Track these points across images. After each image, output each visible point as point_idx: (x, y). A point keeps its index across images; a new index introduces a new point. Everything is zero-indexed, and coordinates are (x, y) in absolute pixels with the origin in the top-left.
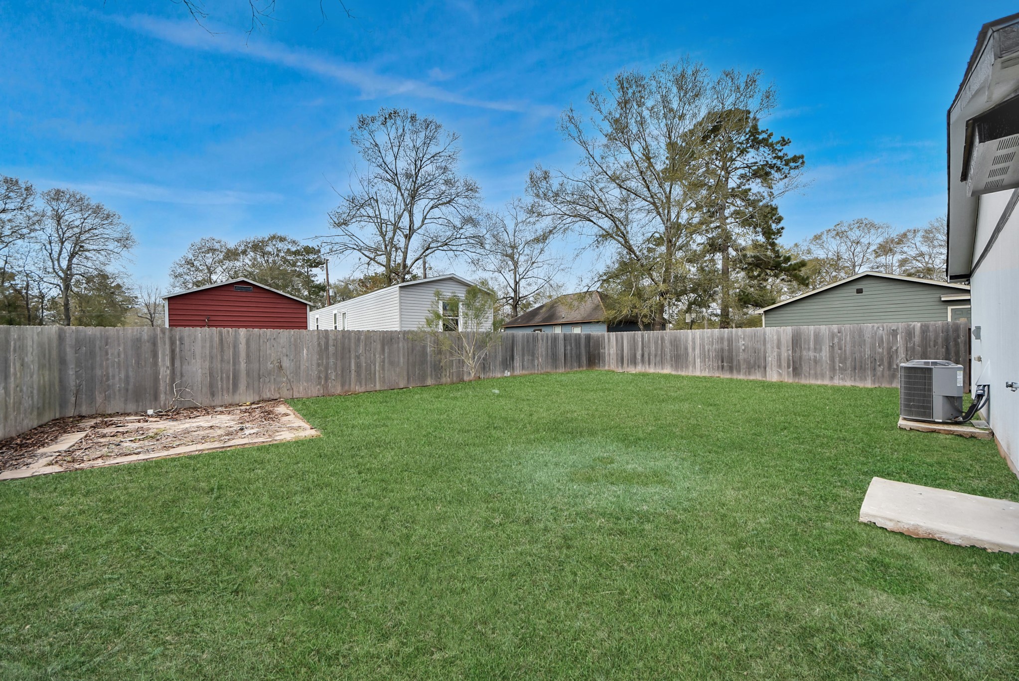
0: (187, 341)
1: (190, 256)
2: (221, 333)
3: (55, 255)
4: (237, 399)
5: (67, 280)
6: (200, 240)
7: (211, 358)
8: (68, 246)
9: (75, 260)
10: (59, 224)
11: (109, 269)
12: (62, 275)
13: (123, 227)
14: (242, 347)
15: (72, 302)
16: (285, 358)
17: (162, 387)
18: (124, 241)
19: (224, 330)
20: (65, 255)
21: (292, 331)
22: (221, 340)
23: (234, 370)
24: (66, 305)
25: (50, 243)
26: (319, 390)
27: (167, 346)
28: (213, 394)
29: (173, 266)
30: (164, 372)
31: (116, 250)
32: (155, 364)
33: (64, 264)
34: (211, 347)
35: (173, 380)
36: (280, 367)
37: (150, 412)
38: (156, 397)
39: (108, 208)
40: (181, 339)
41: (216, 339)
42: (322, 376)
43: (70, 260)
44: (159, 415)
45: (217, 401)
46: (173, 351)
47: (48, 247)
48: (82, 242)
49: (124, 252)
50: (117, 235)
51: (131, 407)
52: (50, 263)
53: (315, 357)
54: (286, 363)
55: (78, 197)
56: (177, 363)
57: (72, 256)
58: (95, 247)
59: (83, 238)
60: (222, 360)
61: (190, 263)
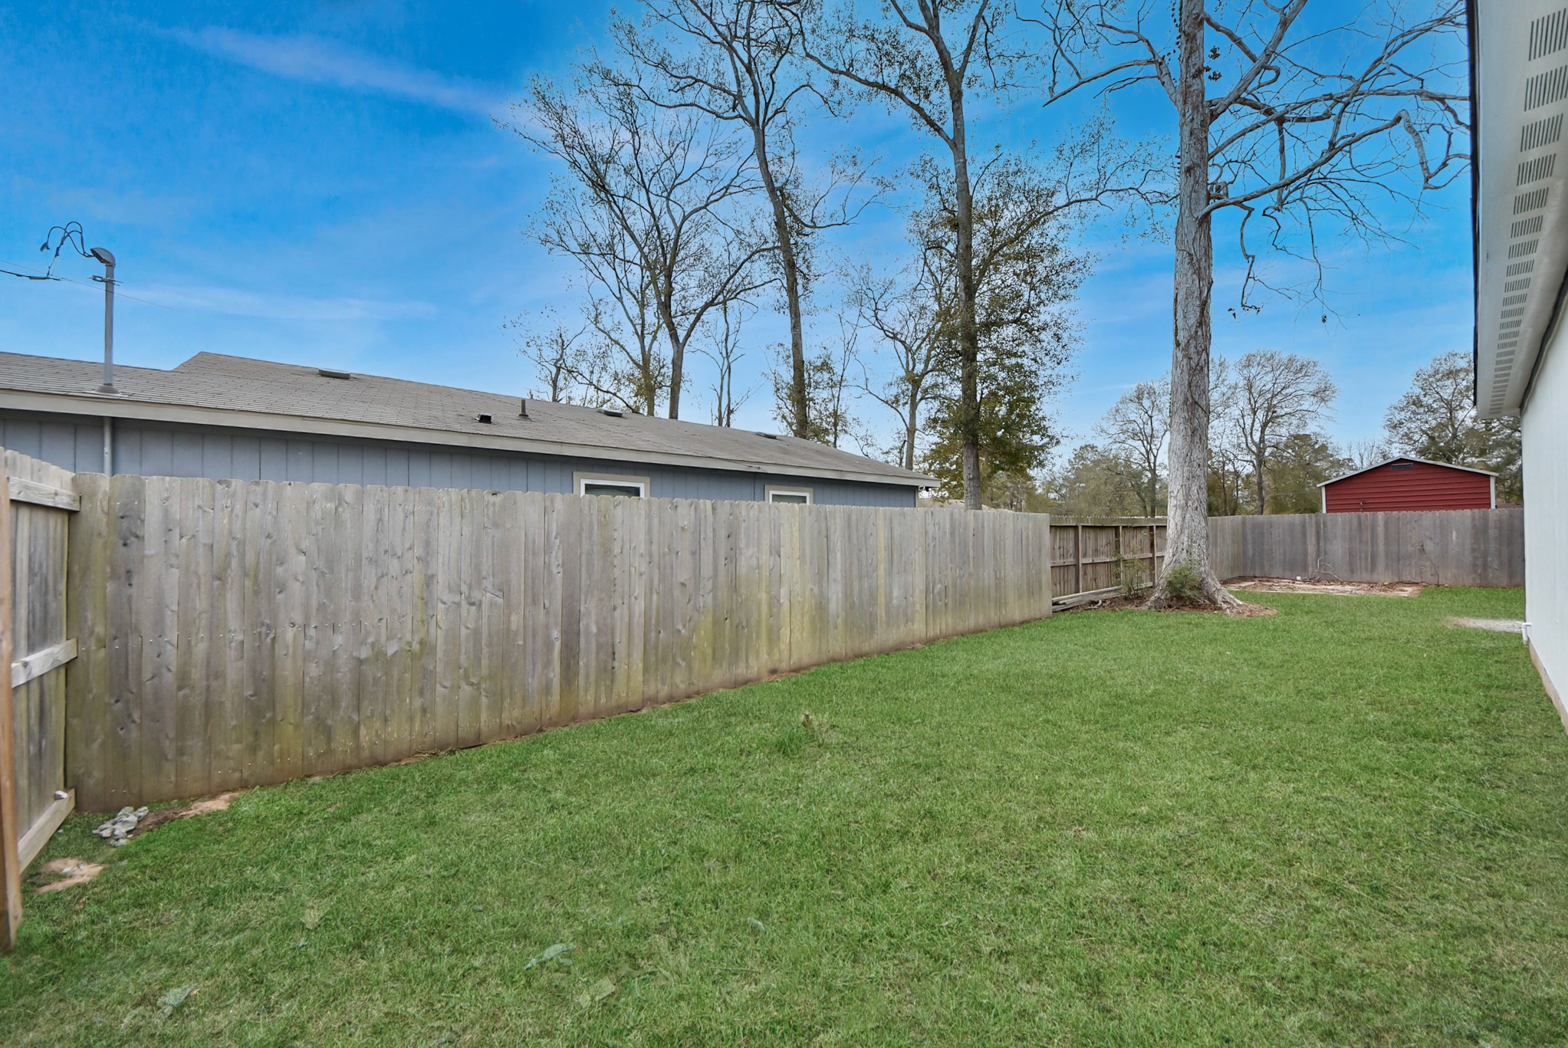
0: (1329, 524)
1: (1418, 391)
2: (1359, 517)
3: (1248, 431)
4: (1375, 578)
5: (1260, 454)
6: (1431, 362)
7: (1351, 539)
8: (1260, 415)
9: (1268, 430)
10: (1250, 393)
11: (1310, 429)
12: (1254, 449)
13: (1320, 375)
14: (1380, 529)
15: (1267, 480)
16: (1428, 542)
17: (1310, 559)
18: (1321, 394)
19: (1363, 514)
20: (1257, 426)
21: (1437, 513)
22: (1360, 523)
23: (1372, 551)
24: (1260, 483)
25: (1243, 416)
26: (1474, 579)
27: (1314, 529)
28: (1352, 571)
29: (1388, 412)
30: (1311, 549)
31: (1311, 409)
32: (1305, 543)
33: (1257, 437)
34: (1351, 529)
35: (1318, 556)
36: (1422, 550)
37: (1299, 578)
38: (1305, 569)
39: (1302, 357)
40: (1325, 524)
41: (1355, 523)
42: (1480, 562)
43: (1263, 432)
44: (1304, 581)
45: (1357, 577)
46: (1318, 533)
47: (1241, 421)
48: (1275, 406)
49: (1322, 409)
50: (1313, 388)
51: (1287, 574)
52: (1243, 439)
53: (1468, 542)
54: (1429, 546)
55: (1268, 356)
56: (1322, 544)
57: (1264, 426)
58: (1288, 410)
59: (1275, 402)
60: (1361, 542)
61: (1417, 403)
